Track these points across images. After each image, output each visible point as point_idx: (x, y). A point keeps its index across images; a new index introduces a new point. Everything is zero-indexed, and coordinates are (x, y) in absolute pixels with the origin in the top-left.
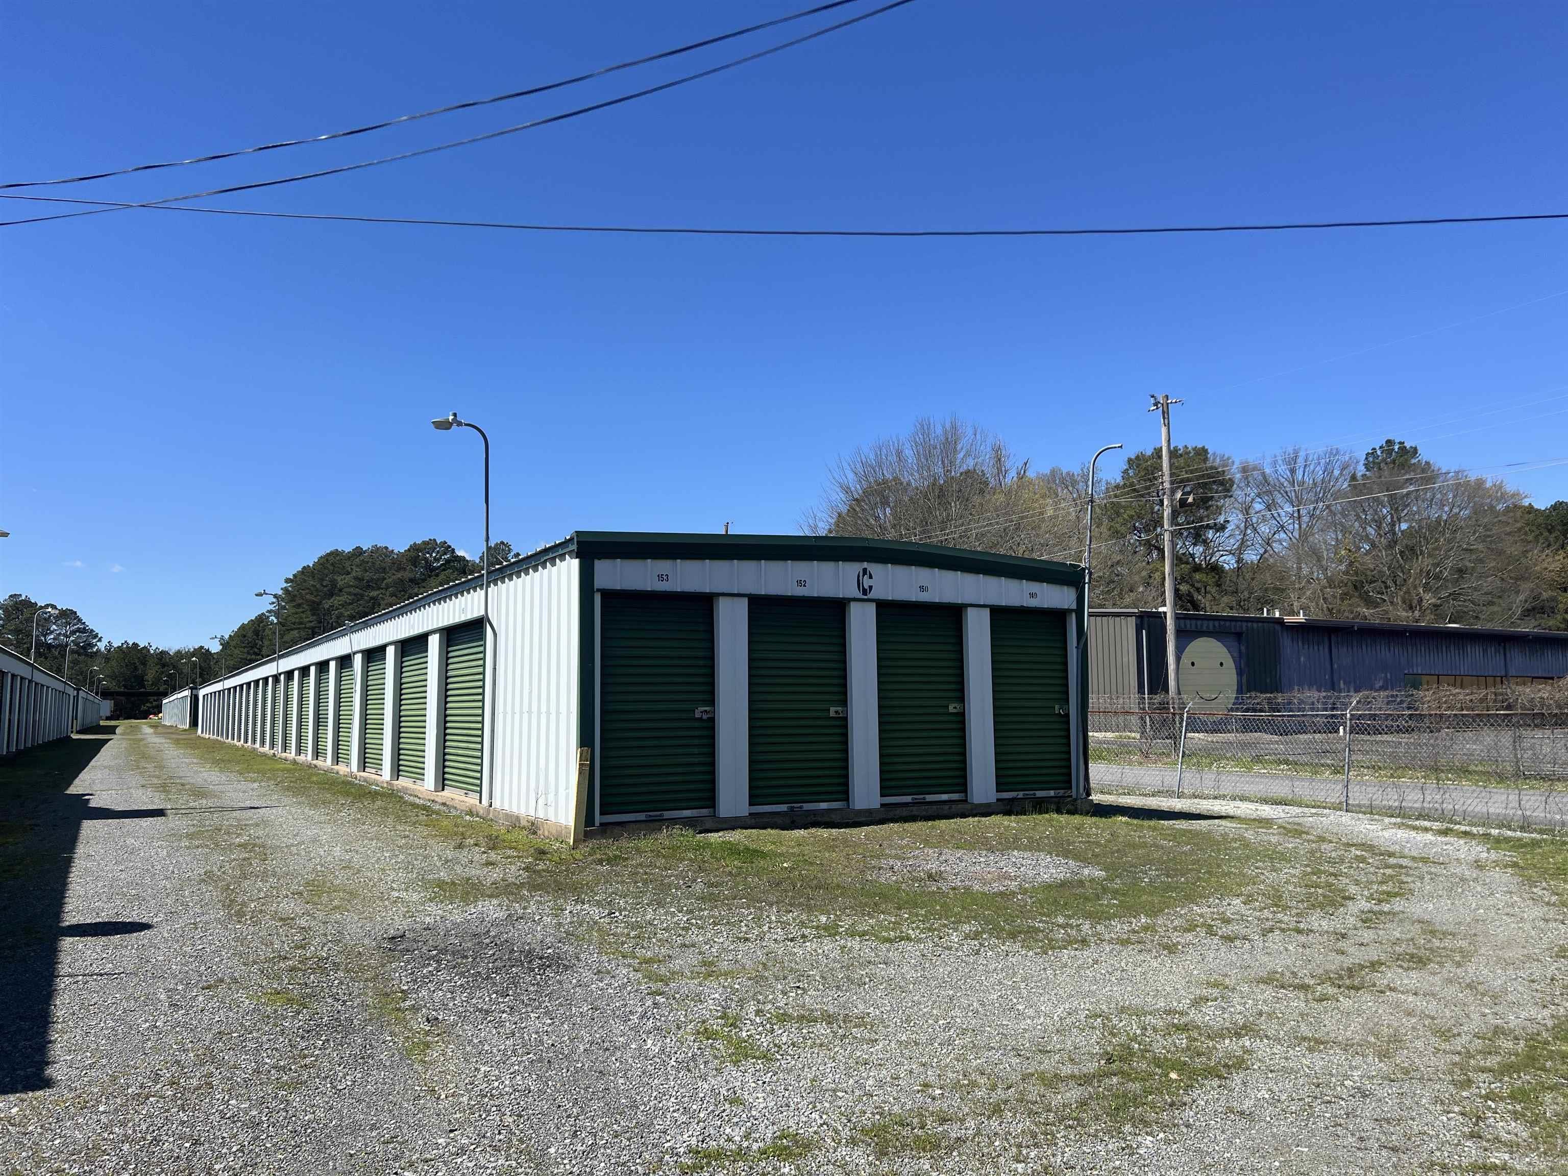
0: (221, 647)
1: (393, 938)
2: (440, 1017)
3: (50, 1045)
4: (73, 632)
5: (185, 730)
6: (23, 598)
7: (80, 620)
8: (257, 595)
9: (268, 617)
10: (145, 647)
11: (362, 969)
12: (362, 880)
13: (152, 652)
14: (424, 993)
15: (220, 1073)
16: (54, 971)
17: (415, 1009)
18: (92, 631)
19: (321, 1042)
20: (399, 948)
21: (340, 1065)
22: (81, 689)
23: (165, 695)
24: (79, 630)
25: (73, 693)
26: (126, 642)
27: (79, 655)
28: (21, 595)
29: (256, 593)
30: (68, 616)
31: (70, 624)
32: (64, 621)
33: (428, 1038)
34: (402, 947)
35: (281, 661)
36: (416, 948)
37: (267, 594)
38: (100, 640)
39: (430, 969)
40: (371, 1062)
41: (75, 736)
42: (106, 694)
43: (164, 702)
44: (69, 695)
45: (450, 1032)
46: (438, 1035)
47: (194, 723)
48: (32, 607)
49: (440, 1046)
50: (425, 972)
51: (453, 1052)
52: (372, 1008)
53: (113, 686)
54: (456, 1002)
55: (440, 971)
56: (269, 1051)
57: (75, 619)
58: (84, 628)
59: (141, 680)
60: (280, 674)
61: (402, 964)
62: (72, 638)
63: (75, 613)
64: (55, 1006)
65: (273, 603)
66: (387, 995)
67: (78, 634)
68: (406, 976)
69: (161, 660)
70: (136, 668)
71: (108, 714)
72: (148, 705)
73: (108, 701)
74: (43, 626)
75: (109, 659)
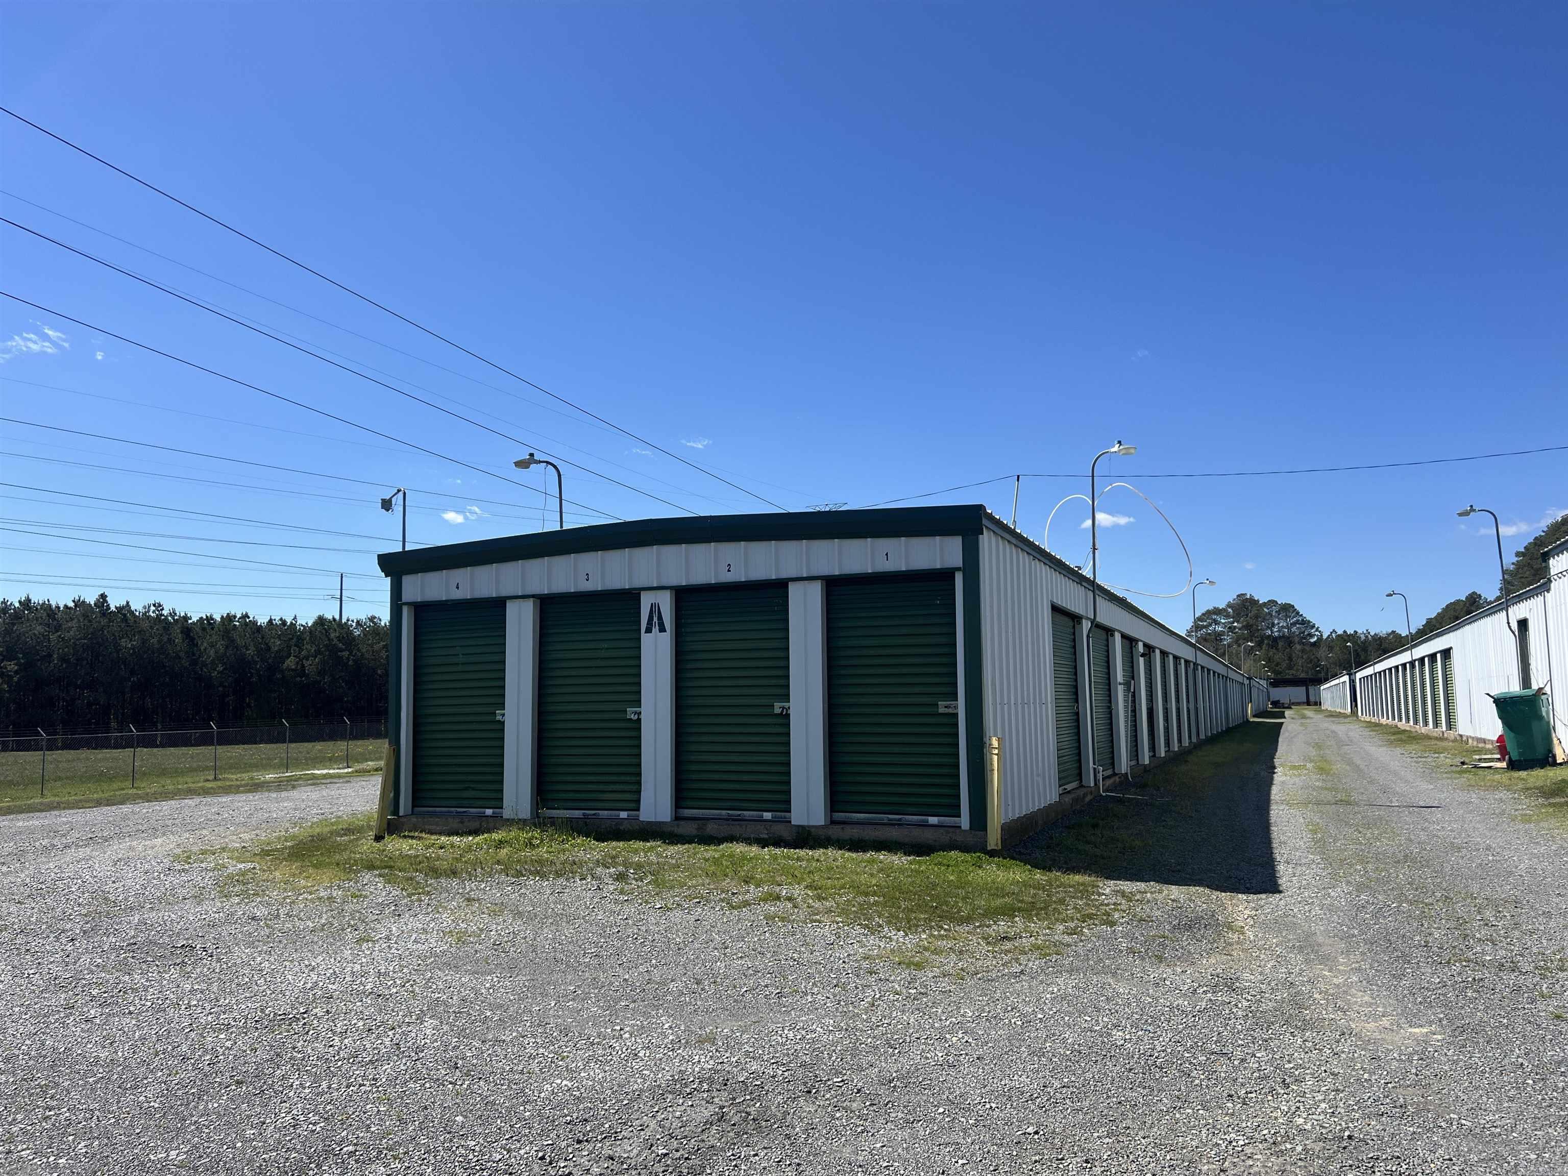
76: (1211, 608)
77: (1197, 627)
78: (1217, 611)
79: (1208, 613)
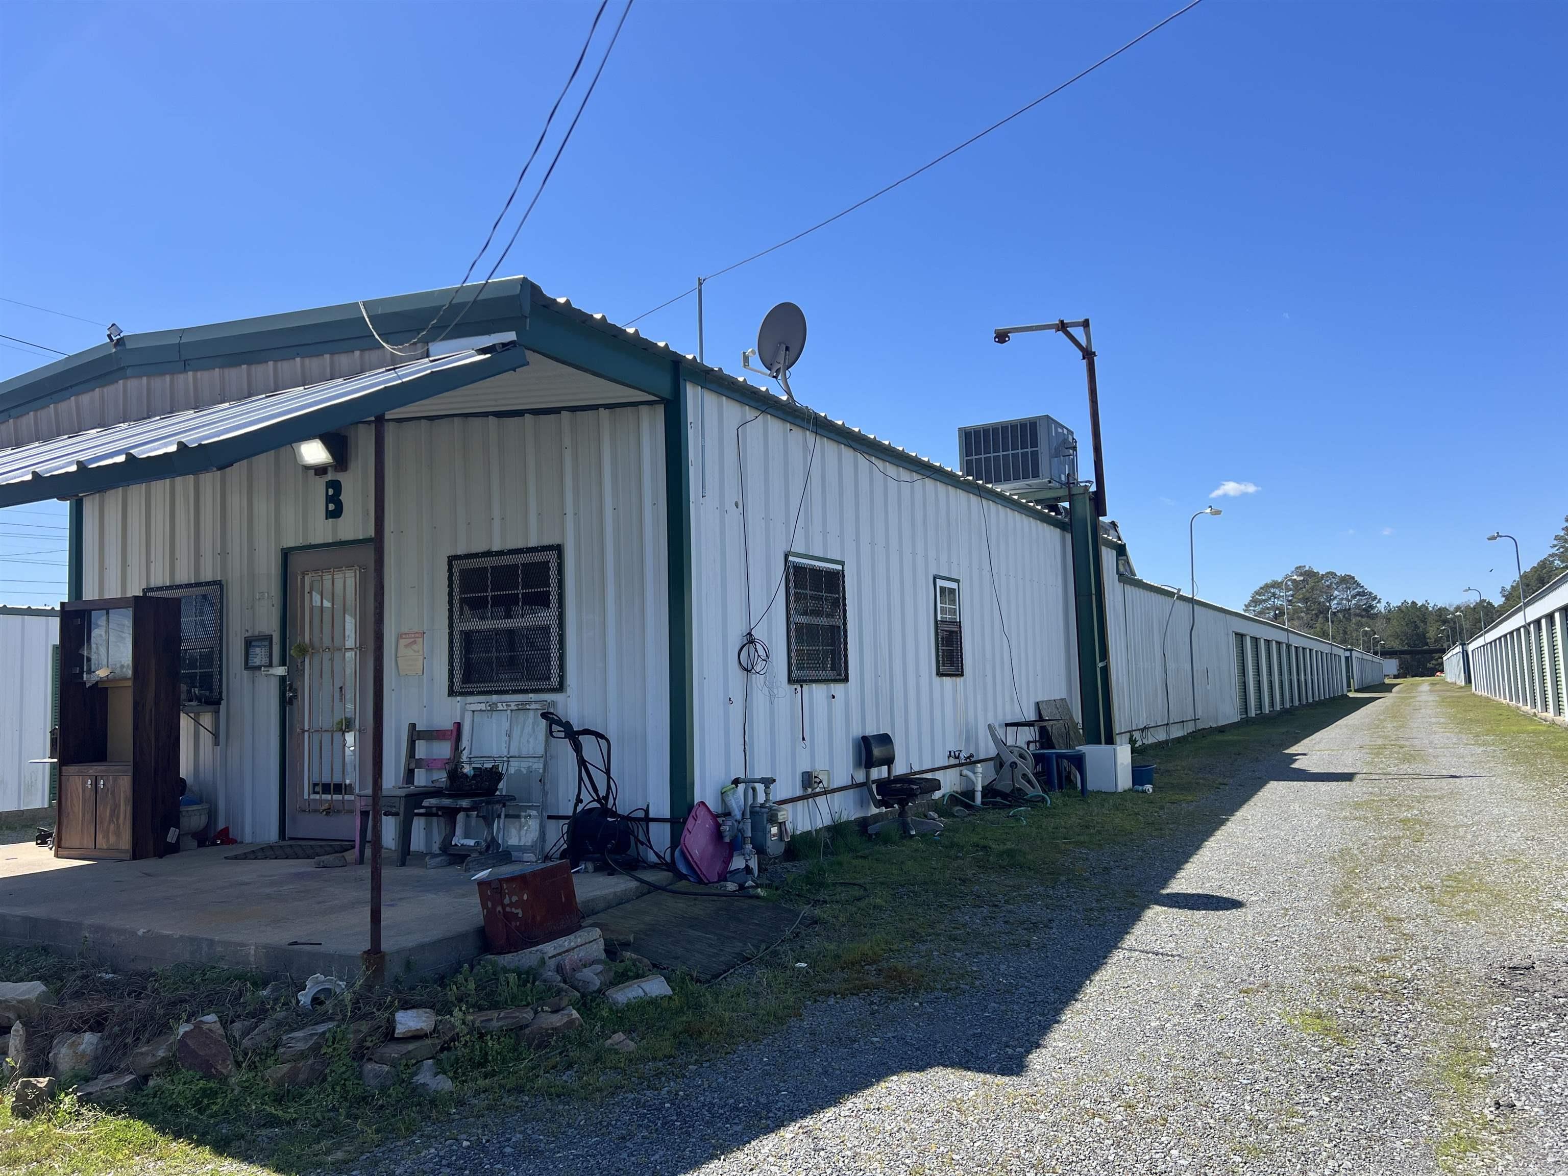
0: (1504, 599)
1: (1515, 968)
2: (1518, 1104)
3: (1057, 1025)
4: (1354, 597)
5: (1461, 688)
6: (1307, 568)
7: (1358, 585)
8: (1489, 539)
9: (1553, 562)
10: (1423, 605)
11: (1452, 1004)
12: (1523, 879)
13: (1431, 609)
14: (1516, 1059)
15: (1186, 1108)
16: (1119, 942)
17: (1491, 1081)
18: (1371, 593)
19: (1327, 1099)
20: (1515, 984)
21: (1331, 1141)
22: (1353, 650)
23: (1444, 651)
24: (1359, 594)
25: (1343, 654)
26: (1405, 601)
27: (1362, 617)
28: (1305, 566)
29: (1488, 537)
30: (1348, 581)
31: (1350, 589)
32: (1345, 586)
33: (1484, 1132)
34: (1518, 983)
35: (1528, 610)
36: (1538, 988)
37: (1501, 536)
38: (1379, 602)
39: (1544, 1024)
40: (1377, 1149)
41: (1351, 695)
42: (1387, 653)
43: (1445, 658)
44: (1339, 656)
45: (1520, 1133)
46: (1501, 1132)
47: (1468, 680)
48: (1315, 576)
49: (1493, 1151)
50: (1533, 1027)
51: (1506, 1167)
52: (1432, 1065)
53: (1396, 645)
54: (1555, 1085)
55: (1554, 1031)
56: (1257, 1095)
57: (1354, 583)
58: (1364, 591)
59: (1423, 637)
60: (1529, 624)
61: (1507, 1009)
62: (1353, 602)
63: (1353, 578)
64: (1091, 981)
65: (1555, 546)
66: (1466, 1050)
67: (1358, 597)
68: (1504, 1028)
69: (1440, 616)
70: (1417, 627)
71: (1396, 673)
72: (1434, 662)
73: (1394, 660)
74: (1326, 593)
75: (1390, 619)
76: (1269, 581)
77: (1255, 602)
78: (1275, 585)
79: (1266, 587)
